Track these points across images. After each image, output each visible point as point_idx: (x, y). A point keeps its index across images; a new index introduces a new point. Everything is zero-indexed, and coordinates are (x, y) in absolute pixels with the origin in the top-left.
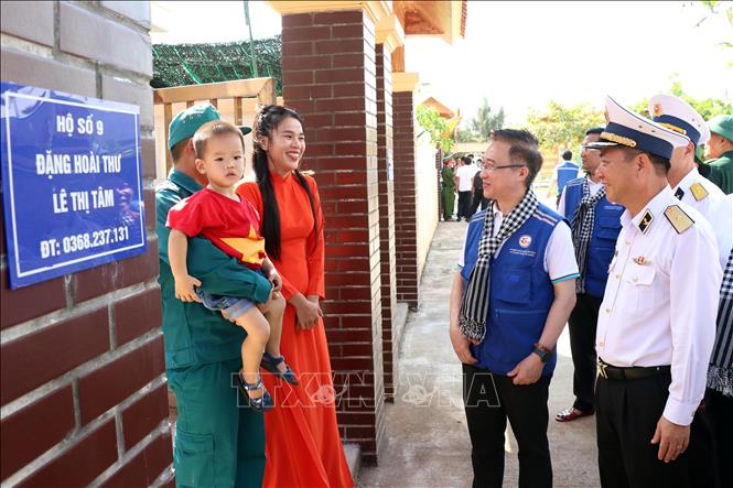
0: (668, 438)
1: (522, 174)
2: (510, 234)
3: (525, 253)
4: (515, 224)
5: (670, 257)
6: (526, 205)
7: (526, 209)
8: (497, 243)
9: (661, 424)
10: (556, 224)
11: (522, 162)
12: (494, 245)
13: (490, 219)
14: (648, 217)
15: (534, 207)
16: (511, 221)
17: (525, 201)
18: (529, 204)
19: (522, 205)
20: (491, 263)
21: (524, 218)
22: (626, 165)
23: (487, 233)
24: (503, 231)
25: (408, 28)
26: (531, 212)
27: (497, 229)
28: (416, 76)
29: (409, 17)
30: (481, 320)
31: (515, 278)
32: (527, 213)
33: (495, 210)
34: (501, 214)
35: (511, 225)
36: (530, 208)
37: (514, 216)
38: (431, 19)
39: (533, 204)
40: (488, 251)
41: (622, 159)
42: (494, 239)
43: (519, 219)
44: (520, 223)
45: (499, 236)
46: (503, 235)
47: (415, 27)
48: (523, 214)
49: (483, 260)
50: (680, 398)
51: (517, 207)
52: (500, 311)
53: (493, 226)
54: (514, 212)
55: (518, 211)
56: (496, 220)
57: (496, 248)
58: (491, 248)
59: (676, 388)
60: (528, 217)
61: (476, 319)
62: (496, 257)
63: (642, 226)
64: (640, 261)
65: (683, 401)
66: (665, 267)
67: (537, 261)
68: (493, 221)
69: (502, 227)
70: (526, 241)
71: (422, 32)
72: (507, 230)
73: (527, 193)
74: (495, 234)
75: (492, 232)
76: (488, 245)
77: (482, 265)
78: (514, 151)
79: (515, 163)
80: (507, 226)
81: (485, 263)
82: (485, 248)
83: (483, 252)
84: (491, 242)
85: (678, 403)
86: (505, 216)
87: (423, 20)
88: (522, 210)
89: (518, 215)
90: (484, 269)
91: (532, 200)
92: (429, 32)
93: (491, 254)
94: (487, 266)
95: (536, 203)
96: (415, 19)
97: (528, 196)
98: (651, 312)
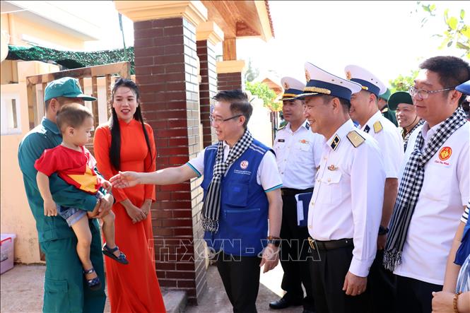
0: (353, 285)
1: (241, 121)
2: (234, 160)
3: (244, 172)
4: (238, 153)
5: (350, 164)
6: (245, 140)
7: (245, 143)
8: (226, 166)
9: (348, 277)
10: (265, 153)
11: (240, 113)
12: (224, 168)
13: (221, 150)
14: (337, 140)
15: (250, 142)
16: (235, 151)
17: (244, 137)
18: (247, 140)
19: (242, 141)
20: (221, 181)
21: (243, 149)
22: (325, 106)
23: (219, 160)
24: (230, 158)
25: (238, 32)
26: (248, 145)
27: (226, 157)
28: (243, 62)
29: (239, 26)
30: (215, 219)
31: (237, 189)
32: (245, 146)
33: (224, 144)
34: (228, 146)
35: (235, 154)
36: (247, 143)
37: (237, 148)
38: (251, 26)
39: (249, 139)
40: (220, 172)
41: (322, 103)
42: (223, 164)
43: (240, 150)
44: (241, 152)
45: (227, 162)
46: (230, 161)
47: (242, 32)
48: (242, 146)
49: (217, 178)
50: (360, 259)
51: (239, 142)
52: (227, 211)
53: (223, 155)
54: (236, 145)
55: (239, 144)
56: (225, 151)
57: (225, 170)
58: (222, 170)
59: (357, 252)
60: (246, 148)
61: (211, 218)
62: (225, 175)
63: (333, 146)
64: (332, 168)
65: (362, 260)
66: (347, 169)
67: (252, 178)
68: (223, 151)
69: (229, 156)
70: (244, 164)
71: (247, 34)
72: (232, 157)
73: (245, 132)
74: (225, 160)
75: (223, 159)
76: (220, 168)
77: (215, 181)
78: (233, 107)
79: (235, 115)
80: (232, 155)
81: (218, 180)
82: (218, 170)
83: (216, 172)
84: (222, 166)
85: (360, 262)
86: (231, 148)
87: (248, 27)
88: (242, 144)
89: (240, 147)
90: (217, 184)
91: (249, 137)
92: (251, 35)
93: (222, 174)
94: (219, 182)
95: (252, 139)
96: (242, 26)
97: (246, 134)
98: (341, 201)
